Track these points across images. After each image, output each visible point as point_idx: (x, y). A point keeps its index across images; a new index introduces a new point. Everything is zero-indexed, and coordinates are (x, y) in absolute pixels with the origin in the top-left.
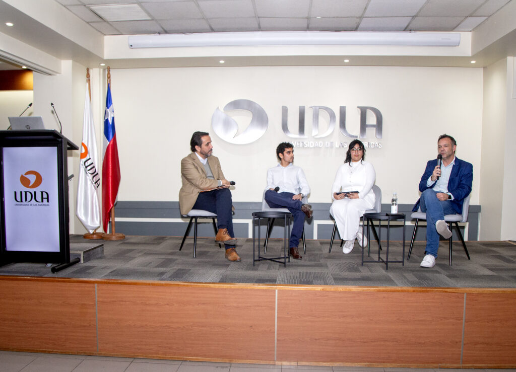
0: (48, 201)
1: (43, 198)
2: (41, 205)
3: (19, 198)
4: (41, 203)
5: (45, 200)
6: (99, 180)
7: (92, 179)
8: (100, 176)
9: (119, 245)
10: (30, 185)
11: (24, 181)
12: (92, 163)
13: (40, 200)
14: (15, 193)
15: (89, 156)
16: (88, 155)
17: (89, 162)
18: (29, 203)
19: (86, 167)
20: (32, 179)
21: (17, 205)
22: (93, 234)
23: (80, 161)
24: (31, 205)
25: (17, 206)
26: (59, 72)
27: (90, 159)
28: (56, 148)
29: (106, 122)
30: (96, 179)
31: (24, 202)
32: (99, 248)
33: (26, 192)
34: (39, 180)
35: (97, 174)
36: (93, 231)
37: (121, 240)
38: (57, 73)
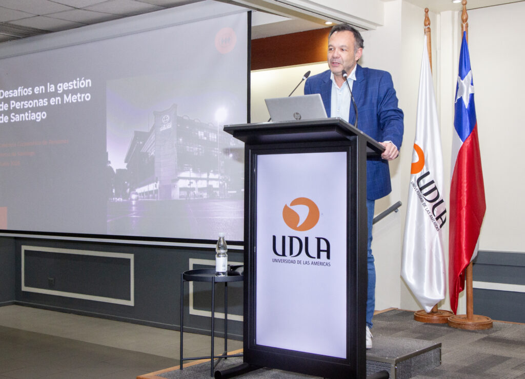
0: (328, 257)
1: (319, 251)
2: (316, 263)
3: (279, 249)
4: (316, 260)
5: (324, 255)
6: (445, 212)
7: (431, 211)
8: (446, 205)
9: (479, 341)
10: (298, 226)
11: (290, 217)
12: (432, 182)
13: (315, 255)
14: (274, 237)
15: (427, 169)
16: (425, 167)
17: (427, 180)
18: (297, 259)
19: (421, 189)
20: (303, 212)
21: (275, 260)
22: (432, 312)
23: (411, 178)
24: (299, 262)
25: (275, 263)
26: (380, 23)
27: (428, 173)
28: (345, 153)
29: (459, 104)
30: (437, 212)
31: (288, 257)
32: (432, 352)
33: (291, 238)
34: (314, 216)
35: (442, 201)
36: (431, 308)
37: (483, 331)
38: (376, 25)
